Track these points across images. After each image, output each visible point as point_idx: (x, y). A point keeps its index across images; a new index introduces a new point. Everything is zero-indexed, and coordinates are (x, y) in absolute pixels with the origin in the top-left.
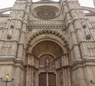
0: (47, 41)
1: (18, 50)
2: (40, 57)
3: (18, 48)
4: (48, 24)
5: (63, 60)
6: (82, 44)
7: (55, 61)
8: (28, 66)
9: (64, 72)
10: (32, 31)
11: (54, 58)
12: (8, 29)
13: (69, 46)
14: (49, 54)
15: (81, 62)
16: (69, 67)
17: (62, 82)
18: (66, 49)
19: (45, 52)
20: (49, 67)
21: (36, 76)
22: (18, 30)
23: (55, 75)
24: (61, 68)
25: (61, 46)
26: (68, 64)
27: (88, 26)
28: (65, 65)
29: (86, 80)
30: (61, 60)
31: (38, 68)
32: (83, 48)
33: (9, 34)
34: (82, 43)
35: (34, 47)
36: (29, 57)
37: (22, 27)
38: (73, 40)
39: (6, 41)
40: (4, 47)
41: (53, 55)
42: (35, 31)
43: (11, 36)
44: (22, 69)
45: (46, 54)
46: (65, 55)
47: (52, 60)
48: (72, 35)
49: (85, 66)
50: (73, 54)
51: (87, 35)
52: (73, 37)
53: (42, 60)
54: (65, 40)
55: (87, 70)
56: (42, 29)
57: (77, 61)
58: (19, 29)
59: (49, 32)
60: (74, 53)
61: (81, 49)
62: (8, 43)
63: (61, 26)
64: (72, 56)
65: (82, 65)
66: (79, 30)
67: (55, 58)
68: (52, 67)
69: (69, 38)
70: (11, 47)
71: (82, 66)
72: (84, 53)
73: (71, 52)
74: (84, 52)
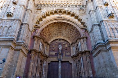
0: (60, 22)
1: (20, 31)
2: (51, 43)
3: (21, 28)
4: (62, 3)
5: (80, 44)
6: (103, 24)
7: (70, 47)
8: (33, 51)
9: (82, 58)
10: (41, 11)
11: (69, 43)
12: (8, 6)
13: (87, 28)
14: (62, 38)
15: (104, 44)
16: (88, 52)
17: (80, 72)
18: (84, 32)
19: (58, 36)
20: (62, 54)
21: (44, 66)
22: (22, 6)
23: (71, 64)
24: (78, 55)
25: (77, 28)
26: (86, 49)
27: (111, 4)
28: (83, 50)
29: (114, 66)
30: (77, 45)
31: (48, 55)
32: (104, 28)
33: (10, 11)
34: (103, 22)
35: (43, 29)
36: (35, 41)
37: (28, 4)
38: (92, 19)
39: (5, 20)
40: (2, 26)
41: (67, 40)
42: (44, 11)
43: (12, 14)
44: (25, 54)
45: (59, 39)
46: (83, 38)
47: (66, 46)
48: (90, 15)
49: (109, 48)
50: (93, 37)
51: (109, 14)
52: (92, 17)
53: (54, 46)
54: (82, 21)
55: (112, 54)
56: (54, 8)
57: (98, 44)
58: (24, 6)
59: (63, 12)
60: (94, 35)
61: (102, 30)
62: (8, 22)
63: (77, 5)
64: (92, 39)
65: (105, 47)
66: (99, 8)
67: (71, 43)
68: (67, 54)
69: (87, 19)
70: (11, 26)
71: (105, 49)
72: (107, 34)
73: (91, 35)
74: (106, 32)
